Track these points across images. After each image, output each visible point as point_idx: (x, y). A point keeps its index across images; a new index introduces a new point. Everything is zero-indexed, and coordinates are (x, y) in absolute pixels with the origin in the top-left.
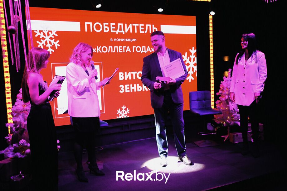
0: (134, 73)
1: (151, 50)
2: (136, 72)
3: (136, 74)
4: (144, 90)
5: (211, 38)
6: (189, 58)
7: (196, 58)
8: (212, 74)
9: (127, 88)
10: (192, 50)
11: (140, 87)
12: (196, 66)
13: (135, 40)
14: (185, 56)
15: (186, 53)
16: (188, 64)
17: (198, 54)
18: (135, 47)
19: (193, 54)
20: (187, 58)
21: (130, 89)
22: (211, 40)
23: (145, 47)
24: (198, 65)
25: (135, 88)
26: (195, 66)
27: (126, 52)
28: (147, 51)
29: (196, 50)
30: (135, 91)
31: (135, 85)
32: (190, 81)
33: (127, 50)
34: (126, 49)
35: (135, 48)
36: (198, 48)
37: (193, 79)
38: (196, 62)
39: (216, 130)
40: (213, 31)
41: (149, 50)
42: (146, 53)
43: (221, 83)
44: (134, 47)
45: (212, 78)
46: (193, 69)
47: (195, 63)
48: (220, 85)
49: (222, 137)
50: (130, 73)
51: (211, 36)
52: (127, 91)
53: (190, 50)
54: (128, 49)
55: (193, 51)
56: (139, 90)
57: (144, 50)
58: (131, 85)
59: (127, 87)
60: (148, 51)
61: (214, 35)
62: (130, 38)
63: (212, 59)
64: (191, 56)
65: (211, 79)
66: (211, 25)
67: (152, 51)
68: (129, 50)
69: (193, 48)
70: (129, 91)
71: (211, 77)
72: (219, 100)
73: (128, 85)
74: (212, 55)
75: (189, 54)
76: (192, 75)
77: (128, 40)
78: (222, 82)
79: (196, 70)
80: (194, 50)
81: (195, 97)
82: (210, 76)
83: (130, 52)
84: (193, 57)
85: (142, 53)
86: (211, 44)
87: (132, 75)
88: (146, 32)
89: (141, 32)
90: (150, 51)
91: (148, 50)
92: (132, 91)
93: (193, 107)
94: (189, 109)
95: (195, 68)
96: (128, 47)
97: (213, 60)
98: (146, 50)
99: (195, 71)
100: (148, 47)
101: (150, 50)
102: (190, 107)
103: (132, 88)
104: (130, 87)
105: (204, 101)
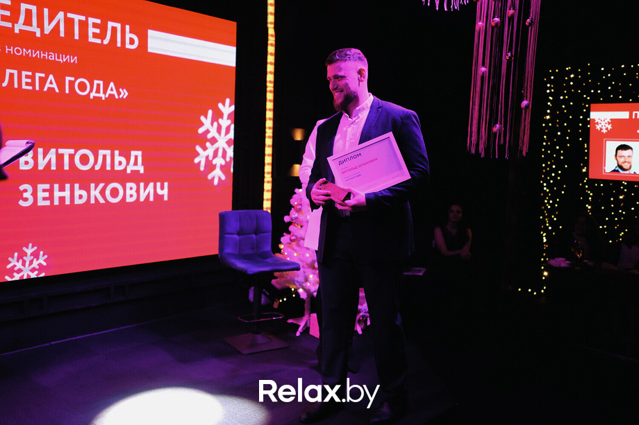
0: (67, 152)
1: (119, 93)
2: (72, 151)
3: (72, 157)
4: (93, 201)
5: (270, 82)
6: (215, 124)
7: (233, 126)
8: (268, 169)
9: (41, 195)
10: (224, 105)
11: (84, 193)
12: (232, 147)
13: (74, 60)
14: (206, 117)
15: (210, 112)
16: (214, 141)
17: (238, 118)
18: (73, 79)
19: (225, 116)
20: (212, 124)
21: (51, 198)
22: (270, 87)
23: (101, 83)
24: (238, 143)
25: (67, 194)
26: (229, 146)
27: (45, 89)
28: (107, 96)
29: (233, 108)
30: (68, 202)
31: (68, 186)
32: (216, 182)
33: (48, 85)
34: (43, 81)
35: (72, 84)
36: (238, 103)
37: (223, 178)
38: (231, 135)
39: (276, 305)
40: (276, 64)
41: (112, 93)
42: (103, 99)
43: (295, 193)
44: (68, 79)
45: (268, 178)
46: (225, 152)
47: (231, 139)
48: (291, 198)
49: (290, 321)
50: (53, 151)
51: (270, 77)
52: (41, 203)
53: (220, 105)
54: (51, 82)
55: (228, 108)
56: (77, 201)
57: (98, 91)
58: (56, 186)
59: (44, 191)
60: (110, 95)
61: (276, 74)
62: (59, 52)
63: (269, 133)
64: (220, 120)
65: (266, 180)
66: (271, 49)
67: (121, 96)
68: (54, 86)
69: (228, 101)
70: (47, 203)
71: (266, 175)
72: (289, 233)
73: (47, 186)
74: (269, 124)
75: (218, 115)
76: (222, 167)
77: (52, 57)
78: (297, 190)
79: (232, 156)
80: (230, 106)
81: (233, 225)
82: (263, 173)
83: (57, 91)
84: (225, 122)
85: (91, 97)
86: (270, 96)
87: (60, 158)
88: (106, 42)
89: (91, 40)
90: (117, 97)
91: (109, 92)
92: (56, 202)
93: (228, 250)
94: (216, 252)
95: (230, 152)
96: (51, 77)
97: (271, 135)
98: (105, 92)
99: (228, 160)
100: (112, 85)
101: (115, 92)
102: (221, 248)
103: (57, 194)
104: (51, 191)
105: (254, 236)
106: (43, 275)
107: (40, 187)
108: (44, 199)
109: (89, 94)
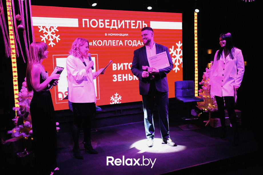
1: (141, 44)
2: (127, 64)
4: (134, 79)
5: (196, 33)
6: (175, 51)
7: (182, 51)
8: (196, 65)
10: (178, 43)
11: (131, 77)
12: (182, 58)
13: (127, 35)
14: (172, 49)
15: (173, 47)
16: (175, 57)
17: (183, 48)
18: (127, 41)
19: (179, 48)
21: (122, 79)
22: (196, 35)
23: (136, 41)
24: (184, 57)
25: (126, 77)
26: (181, 58)
27: (119, 45)
28: (138, 45)
29: (182, 44)
30: (127, 80)
31: (127, 75)
32: (176, 72)
34: (118, 43)
35: (127, 42)
36: (184, 42)
37: (179, 69)
38: (181, 54)
40: (198, 26)
42: (136, 46)
43: (204, 74)
44: (126, 41)
45: (196, 69)
46: (179, 61)
47: (181, 56)
48: (203, 76)
49: (204, 121)
50: (122, 64)
51: (196, 31)
52: (119, 80)
53: (177, 44)
55: (180, 45)
56: (130, 79)
57: (135, 44)
58: (123, 75)
59: (120, 76)
60: (139, 45)
61: (198, 30)
62: (123, 33)
63: (196, 52)
64: (177, 49)
65: (196, 70)
66: (196, 21)
67: (142, 45)
68: (122, 44)
69: (180, 42)
71: (195, 68)
72: (202, 88)
74: (196, 49)
75: (176, 47)
76: (178, 66)
77: (121, 35)
79: (182, 62)
80: (180, 44)
81: (180, 86)
82: (194, 67)
83: (123, 45)
84: (179, 50)
86: (196, 38)
87: (124, 66)
88: (137, 27)
89: (132, 27)
92: (123, 80)
93: (178, 95)
94: (175, 97)
95: (181, 60)
96: (121, 41)
97: (197, 53)
98: (137, 44)
99: (180, 63)
100: (139, 41)
102: (176, 94)
103: (124, 77)
104: (122, 76)
105: (188, 90)
106: (120, 103)
107: (119, 75)
108: (120, 79)
109: (132, 45)
